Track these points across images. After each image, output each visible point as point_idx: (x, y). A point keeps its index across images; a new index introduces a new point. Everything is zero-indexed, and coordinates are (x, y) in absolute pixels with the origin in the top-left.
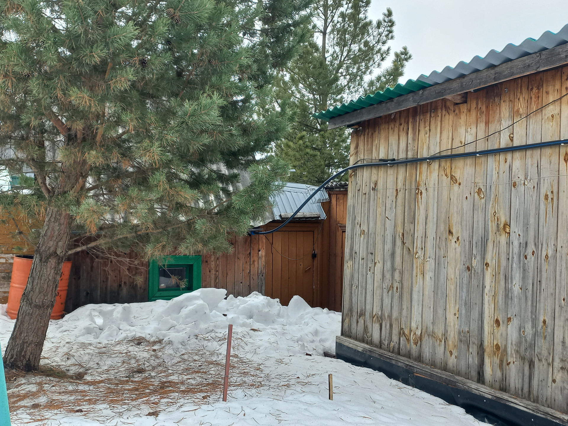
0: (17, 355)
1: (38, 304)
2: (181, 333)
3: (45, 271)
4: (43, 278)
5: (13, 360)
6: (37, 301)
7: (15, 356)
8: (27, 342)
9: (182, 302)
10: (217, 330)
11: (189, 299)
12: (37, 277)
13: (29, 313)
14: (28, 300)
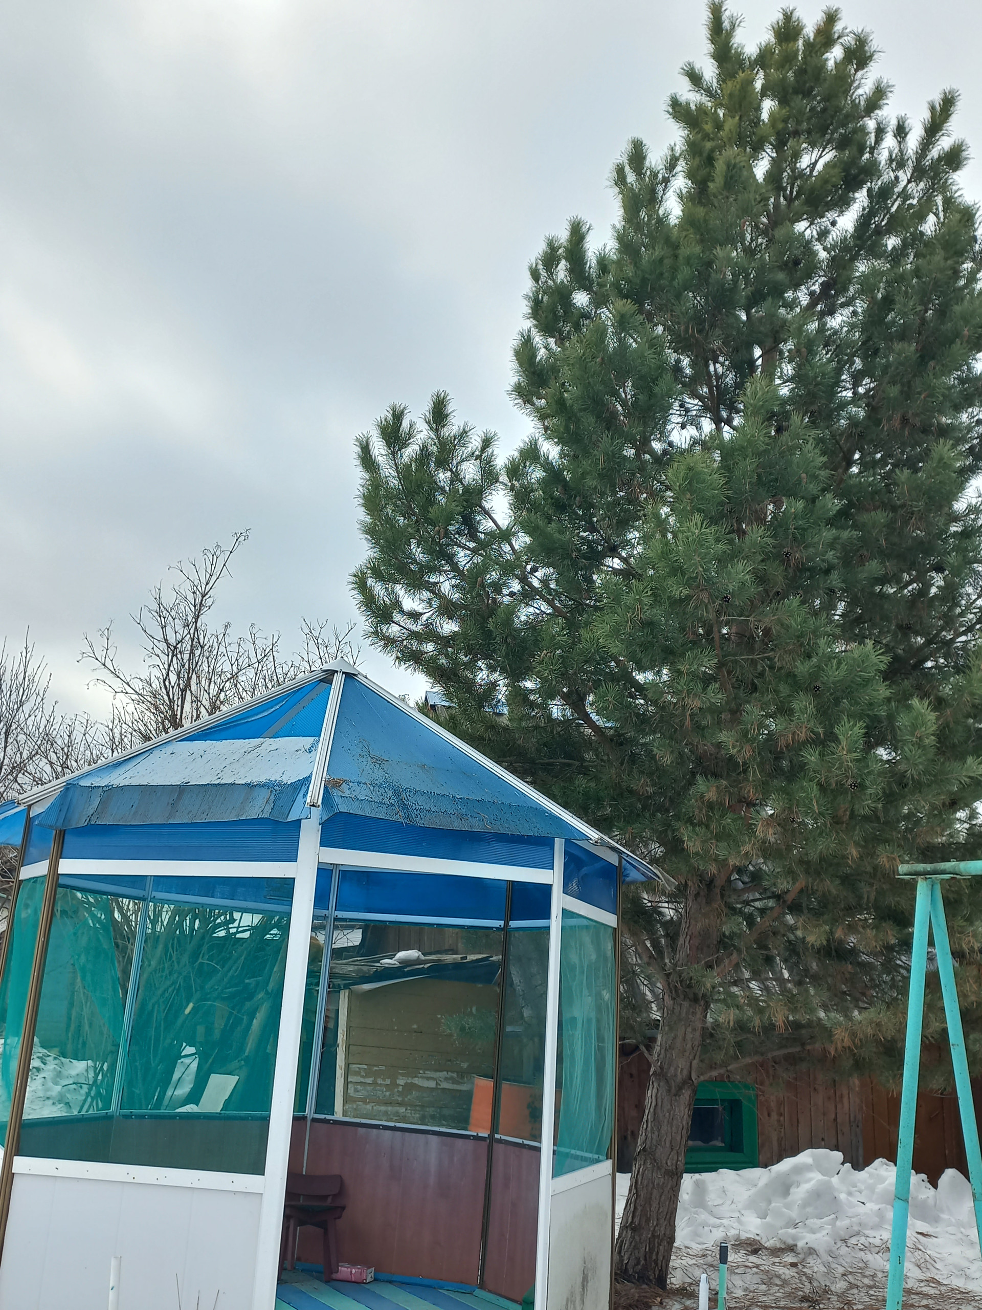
0: (645, 1260)
1: (671, 1168)
2: (818, 1236)
3: (677, 1110)
4: (675, 1122)
5: (640, 1267)
6: (669, 1164)
7: (643, 1262)
8: (658, 1236)
9: (787, 1174)
10: (867, 1232)
11: (799, 1170)
12: (666, 1121)
13: (658, 1184)
14: (655, 1161)
